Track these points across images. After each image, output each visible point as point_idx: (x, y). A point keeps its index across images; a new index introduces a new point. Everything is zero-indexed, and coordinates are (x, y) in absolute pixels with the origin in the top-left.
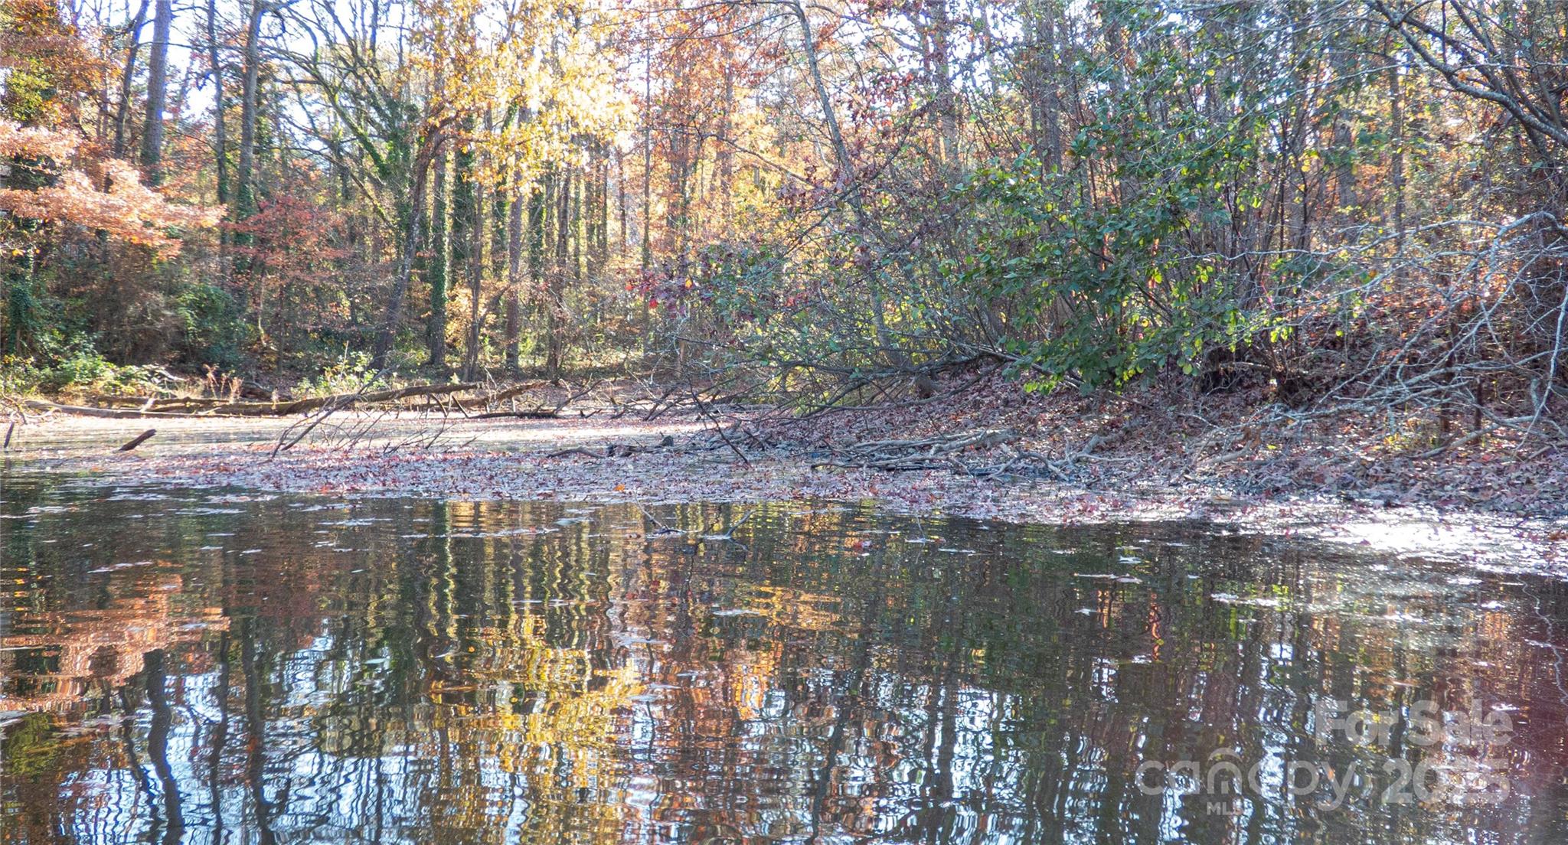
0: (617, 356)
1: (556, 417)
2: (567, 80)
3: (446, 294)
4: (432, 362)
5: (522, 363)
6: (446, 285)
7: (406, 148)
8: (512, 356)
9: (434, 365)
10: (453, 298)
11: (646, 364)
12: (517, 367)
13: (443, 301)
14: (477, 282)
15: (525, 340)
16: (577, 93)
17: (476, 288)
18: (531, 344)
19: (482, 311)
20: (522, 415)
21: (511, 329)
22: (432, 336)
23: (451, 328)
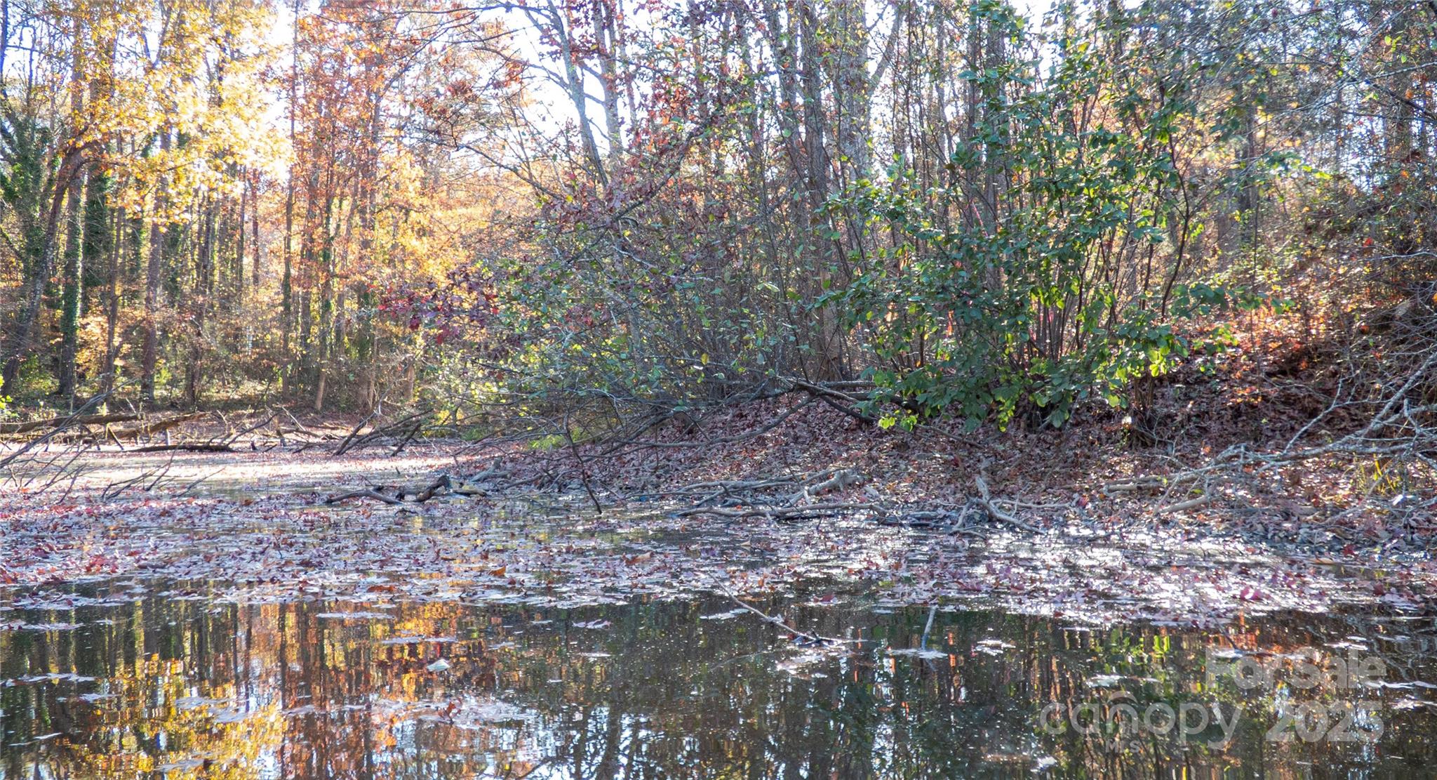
0: (251, 387)
1: (231, 451)
2: (225, 108)
3: (79, 321)
4: (60, 392)
5: (158, 393)
6: (78, 313)
7: (36, 169)
8: (147, 387)
9: (60, 396)
10: (84, 326)
11: (281, 397)
12: (152, 398)
13: (74, 329)
14: (114, 311)
15: (159, 372)
16: (237, 122)
17: (112, 318)
18: (165, 375)
19: (117, 341)
20: (192, 449)
21: (147, 360)
22: (62, 366)
23: (83, 357)
